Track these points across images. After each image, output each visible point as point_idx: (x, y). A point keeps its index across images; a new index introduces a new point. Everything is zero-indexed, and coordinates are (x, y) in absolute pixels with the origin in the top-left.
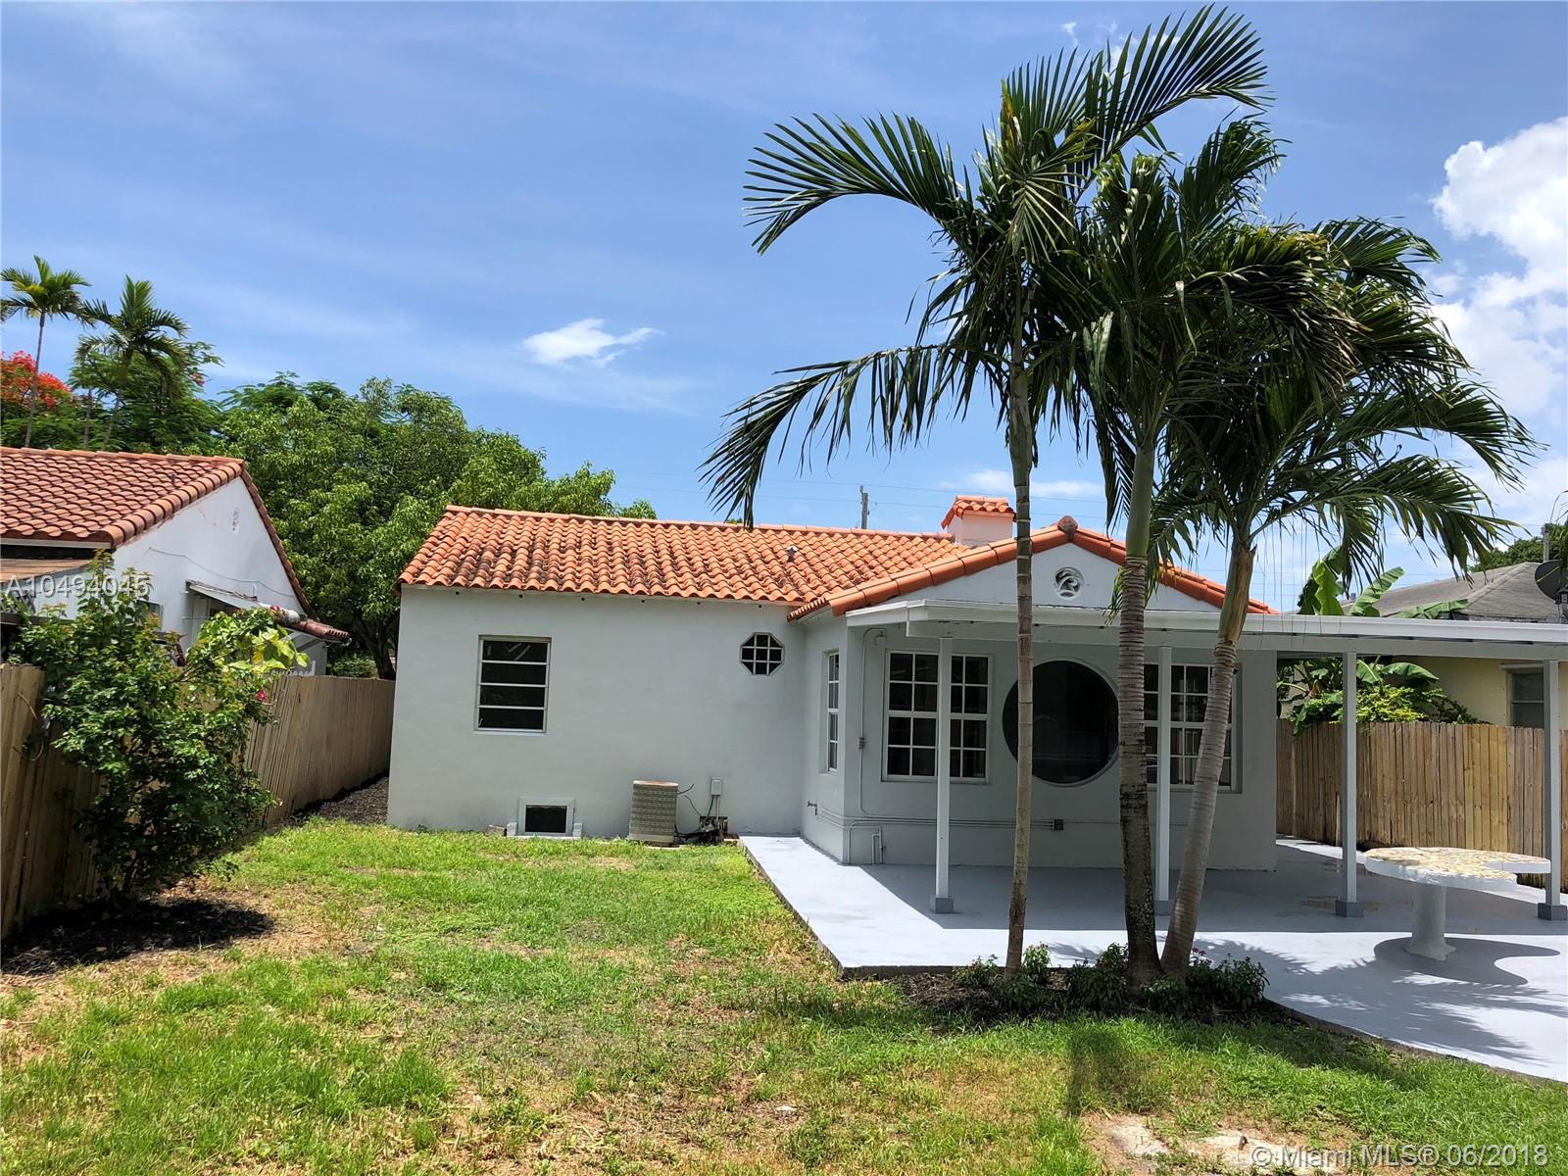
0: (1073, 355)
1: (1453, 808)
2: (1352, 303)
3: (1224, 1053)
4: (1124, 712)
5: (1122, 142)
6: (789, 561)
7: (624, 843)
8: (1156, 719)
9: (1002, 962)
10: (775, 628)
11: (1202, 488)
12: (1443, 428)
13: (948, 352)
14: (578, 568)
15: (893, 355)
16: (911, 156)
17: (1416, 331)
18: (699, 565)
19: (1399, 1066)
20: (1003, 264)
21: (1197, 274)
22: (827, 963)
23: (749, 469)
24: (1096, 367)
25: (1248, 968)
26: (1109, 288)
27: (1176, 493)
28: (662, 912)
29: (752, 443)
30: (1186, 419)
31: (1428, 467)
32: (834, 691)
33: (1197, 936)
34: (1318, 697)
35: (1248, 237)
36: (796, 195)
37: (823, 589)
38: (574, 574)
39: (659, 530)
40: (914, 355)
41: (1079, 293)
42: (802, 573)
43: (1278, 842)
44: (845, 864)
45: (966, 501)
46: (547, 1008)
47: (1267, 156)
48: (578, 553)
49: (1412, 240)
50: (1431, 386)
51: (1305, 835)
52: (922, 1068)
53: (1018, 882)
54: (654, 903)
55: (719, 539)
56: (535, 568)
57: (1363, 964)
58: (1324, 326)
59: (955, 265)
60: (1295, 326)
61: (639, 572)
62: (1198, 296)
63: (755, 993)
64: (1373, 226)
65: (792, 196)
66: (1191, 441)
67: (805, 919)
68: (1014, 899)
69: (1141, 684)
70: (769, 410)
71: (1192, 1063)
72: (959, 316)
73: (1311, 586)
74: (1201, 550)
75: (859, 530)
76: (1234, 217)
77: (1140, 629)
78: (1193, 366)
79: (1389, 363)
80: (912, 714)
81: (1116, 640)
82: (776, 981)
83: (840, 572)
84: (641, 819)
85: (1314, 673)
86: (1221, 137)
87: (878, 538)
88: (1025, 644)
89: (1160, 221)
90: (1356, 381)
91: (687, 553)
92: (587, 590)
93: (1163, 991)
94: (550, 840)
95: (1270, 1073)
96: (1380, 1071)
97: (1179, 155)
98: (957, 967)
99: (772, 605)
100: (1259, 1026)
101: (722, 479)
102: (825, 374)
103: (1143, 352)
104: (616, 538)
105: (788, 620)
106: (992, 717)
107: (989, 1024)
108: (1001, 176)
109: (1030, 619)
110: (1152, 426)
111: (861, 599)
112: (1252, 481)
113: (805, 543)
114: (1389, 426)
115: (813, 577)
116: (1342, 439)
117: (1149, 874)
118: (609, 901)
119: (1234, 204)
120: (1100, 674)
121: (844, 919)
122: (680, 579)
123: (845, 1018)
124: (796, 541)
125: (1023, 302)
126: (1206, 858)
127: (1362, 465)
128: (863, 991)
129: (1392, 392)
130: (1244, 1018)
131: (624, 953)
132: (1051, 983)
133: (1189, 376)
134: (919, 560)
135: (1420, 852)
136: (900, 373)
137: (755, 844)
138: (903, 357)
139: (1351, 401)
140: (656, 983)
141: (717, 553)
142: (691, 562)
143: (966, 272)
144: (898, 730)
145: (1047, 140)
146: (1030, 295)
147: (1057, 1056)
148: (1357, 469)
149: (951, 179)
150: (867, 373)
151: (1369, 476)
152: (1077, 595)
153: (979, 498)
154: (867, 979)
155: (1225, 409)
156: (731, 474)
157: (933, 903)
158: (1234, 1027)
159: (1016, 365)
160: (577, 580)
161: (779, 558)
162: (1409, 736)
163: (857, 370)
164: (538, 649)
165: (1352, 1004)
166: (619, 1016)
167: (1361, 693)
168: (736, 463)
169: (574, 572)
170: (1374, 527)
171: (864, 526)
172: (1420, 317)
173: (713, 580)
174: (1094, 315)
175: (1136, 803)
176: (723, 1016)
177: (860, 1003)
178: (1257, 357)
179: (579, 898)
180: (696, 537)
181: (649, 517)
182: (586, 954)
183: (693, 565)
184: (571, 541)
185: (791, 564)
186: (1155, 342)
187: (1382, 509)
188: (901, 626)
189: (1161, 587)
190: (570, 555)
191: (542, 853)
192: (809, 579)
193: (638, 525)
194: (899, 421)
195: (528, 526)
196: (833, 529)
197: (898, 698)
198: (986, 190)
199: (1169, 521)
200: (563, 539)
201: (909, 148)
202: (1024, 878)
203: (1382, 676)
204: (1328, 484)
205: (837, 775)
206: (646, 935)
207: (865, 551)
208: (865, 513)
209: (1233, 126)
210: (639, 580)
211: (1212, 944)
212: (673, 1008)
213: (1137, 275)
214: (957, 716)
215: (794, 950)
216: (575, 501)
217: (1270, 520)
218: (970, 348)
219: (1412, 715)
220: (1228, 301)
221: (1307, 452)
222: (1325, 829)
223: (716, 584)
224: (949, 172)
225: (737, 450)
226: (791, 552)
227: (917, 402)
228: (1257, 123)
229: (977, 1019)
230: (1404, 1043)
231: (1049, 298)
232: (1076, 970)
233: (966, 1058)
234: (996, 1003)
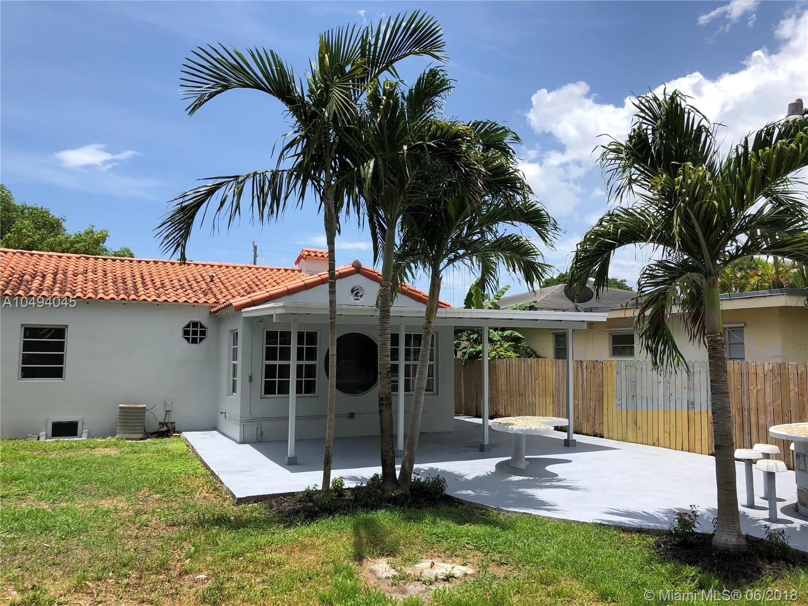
0: (355, 180)
1: (531, 398)
2: (484, 161)
3: (426, 522)
4: (381, 357)
5: (379, 73)
6: (210, 282)
7: (114, 440)
8: (398, 360)
9: (320, 488)
10: (202, 318)
11: (418, 247)
12: (523, 222)
13: (292, 174)
14: (85, 285)
15: (263, 173)
16: (272, 70)
17: (512, 176)
18: (158, 284)
19: (503, 520)
20: (321, 130)
21: (414, 142)
22: (228, 496)
23: (183, 231)
24: (367, 185)
25: (438, 479)
26: (373, 147)
27: (406, 250)
28: (135, 476)
29: (185, 217)
30: (410, 214)
31: (518, 240)
32: (235, 351)
33: (416, 466)
34: (473, 348)
35: (437, 126)
36: (210, 86)
37: (230, 297)
38: (82, 288)
39: (135, 264)
40: (275, 174)
41: (358, 148)
42: (218, 288)
43: (455, 418)
44: (240, 443)
45: (307, 251)
46: (61, 538)
47: (447, 87)
48: (85, 277)
49: (510, 133)
50: (518, 202)
51: (468, 414)
52: (276, 546)
53: (328, 446)
54: (130, 472)
55: (170, 269)
56: (58, 285)
57: (490, 473)
58: (471, 171)
59: (296, 129)
60: (458, 171)
61: (122, 287)
62: (414, 153)
63: (187, 516)
64: (494, 125)
65: (208, 86)
66: (413, 224)
67: (217, 474)
68: (326, 455)
69: (389, 343)
70: (194, 199)
71: (411, 529)
72: (299, 155)
73: (470, 295)
74: (417, 277)
75: (252, 265)
76: (432, 115)
77: (388, 316)
78: (413, 188)
79: (500, 190)
80: (278, 363)
81: (377, 322)
82: (200, 508)
83: (240, 288)
84: (123, 426)
85: (472, 336)
86: (426, 75)
87: (261, 269)
88: (332, 325)
89: (397, 114)
90: (487, 198)
91: (152, 277)
92: (90, 298)
93: (398, 495)
94: (67, 441)
95: (446, 530)
96: (494, 523)
97: (406, 82)
98: (297, 492)
99: (201, 306)
100: (444, 508)
101: (167, 236)
102: (226, 182)
103: (389, 179)
104: (109, 268)
105: (210, 314)
106: (319, 363)
107: (312, 520)
108: (319, 85)
109: (335, 312)
110: (394, 216)
111: (251, 302)
112: (441, 244)
113: (220, 272)
114: (500, 220)
115: (224, 290)
116: (480, 225)
117: (393, 438)
118: (103, 473)
119: (432, 109)
120: (373, 339)
121: (238, 472)
122: (147, 291)
123: (237, 524)
124: (215, 271)
125: (331, 150)
126: (419, 427)
127: (489, 238)
128: (247, 509)
129: (502, 204)
130: (436, 504)
131: (110, 501)
132: (345, 496)
133: (411, 193)
134: (283, 281)
135: (515, 419)
136: (267, 183)
137: (192, 437)
138: (269, 175)
139: (485, 208)
140: (129, 516)
141: (169, 277)
142: (154, 282)
143: (303, 133)
144: (270, 371)
145: (342, 69)
146: (334, 147)
147: (346, 533)
148: (488, 240)
149: (293, 84)
150: (249, 182)
151: (492, 243)
152: (361, 299)
153: (314, 250)
154: (250, 503)
155: (428, 210)
156: (172, 234)
157: (286, 460)
158: (431, 509)
159: (328, 182)
160: (84, 292)
161: (205, 280)
162: (512, 365)
163: (244, 180)
164: (60, 332)
165: (485, 493)
166: (106, 537)
167: (492, 345)
168: (176, 228)
169: (83, 287)
170: (495, 267)
171: (255, 263)
172: (513, 169)
173: (166, 292)
174: (366, 159)
175: (386, 403)
176: (169, 530)
177: (245, 515)
178: (443, 185)
179: (84, 473)
180: (157, 268)
181: (130, 256)
182: (87, 504)
183: (154, 283)
184: (81, 270)
185: (212, 283)
186: (395, 176)
187: (498, 259)
188: (271, 316)
189: (399, 295)
190: (80, 278)
191: (62, 449)
192: (222, 292)
193: (122, 261)
194: (267, 209)
195: (53, 261)
196: (236, 265)
197: (270, 354)
198: (311, 91)
199: (403, 263)
200: (76, 268)
201: (271, 66)
202: (331, 444)
203: (501, 337)
204: (475, 247)
205: (237, 396)
206: (125, 490)
207: (254, 277)
208: (255, 256)
209: (431, 71)
210: (122, 292)
211: (423, 470)
212: (139, 529)
213: (386, 142)
214: (301, 362)
215: (210, 491)
216: (84, 247)
217: (448, 264)
218: (304, 172)
219: (514, 355)
220: (428, 156)
221: (465, 232)
222: (476, 410)
223: (168, 294)
224: (292, 81)
225: (176, 221)
226: (212, 277)
227: (276, 198)
228: (442, 70)
229: (306, 518)
230: (506, 509)
231: (343, 149)
232: (357, 488)
233: (300, 539)
234: (317, 509)
